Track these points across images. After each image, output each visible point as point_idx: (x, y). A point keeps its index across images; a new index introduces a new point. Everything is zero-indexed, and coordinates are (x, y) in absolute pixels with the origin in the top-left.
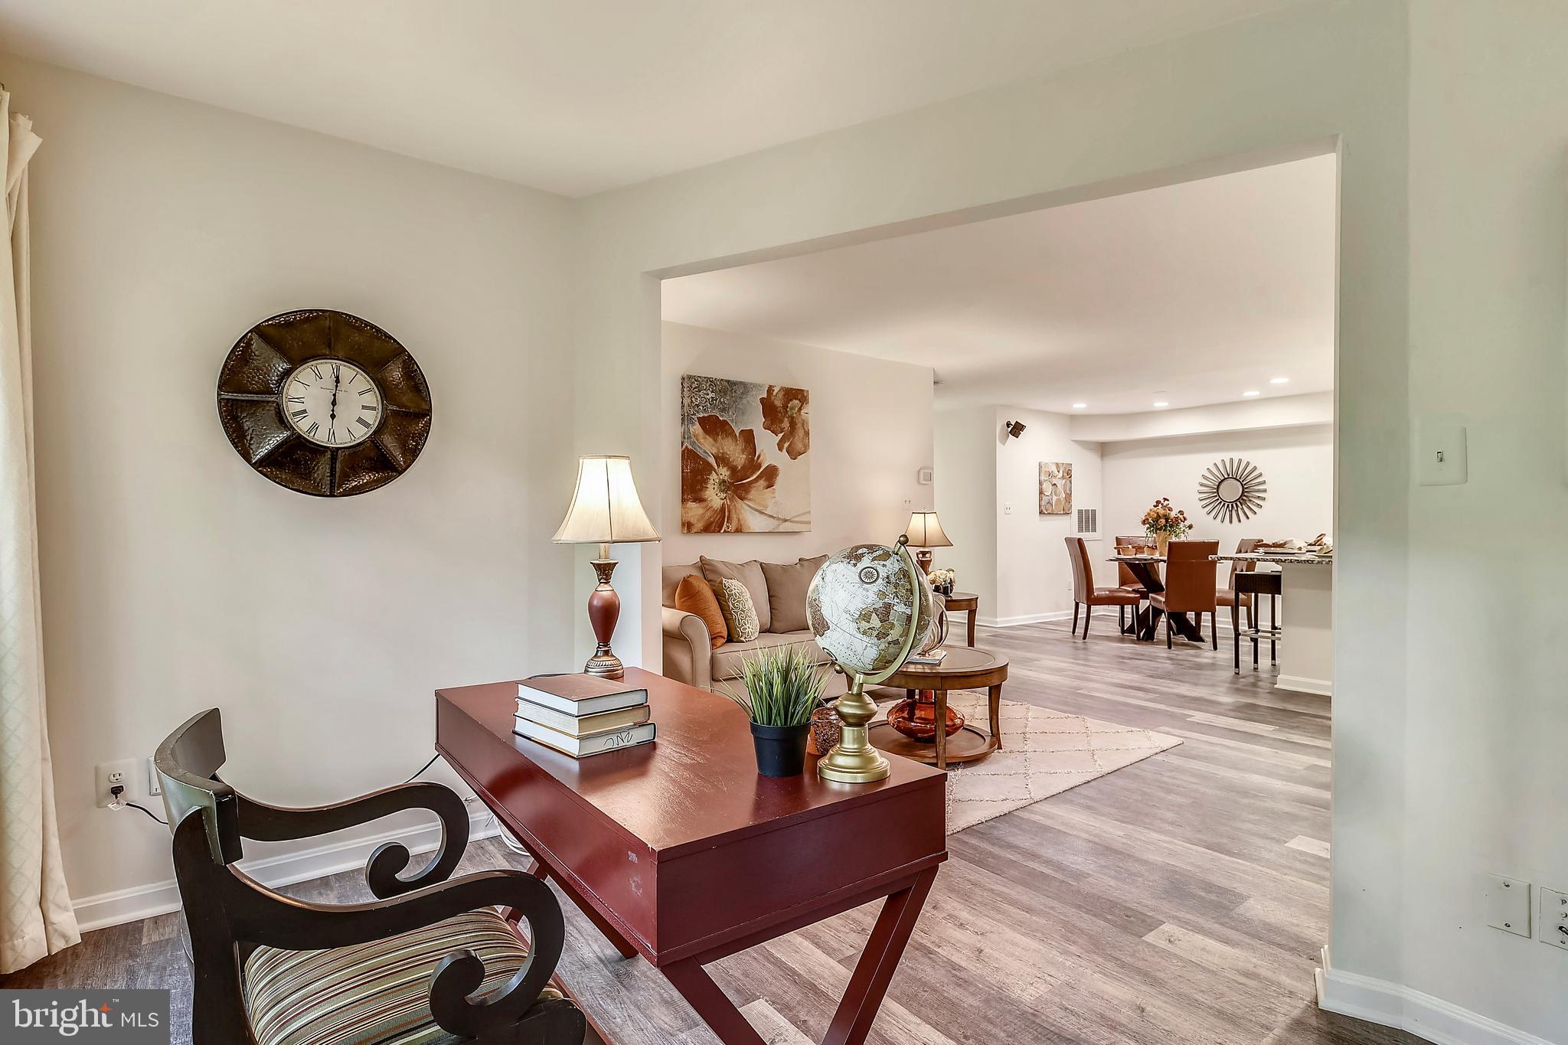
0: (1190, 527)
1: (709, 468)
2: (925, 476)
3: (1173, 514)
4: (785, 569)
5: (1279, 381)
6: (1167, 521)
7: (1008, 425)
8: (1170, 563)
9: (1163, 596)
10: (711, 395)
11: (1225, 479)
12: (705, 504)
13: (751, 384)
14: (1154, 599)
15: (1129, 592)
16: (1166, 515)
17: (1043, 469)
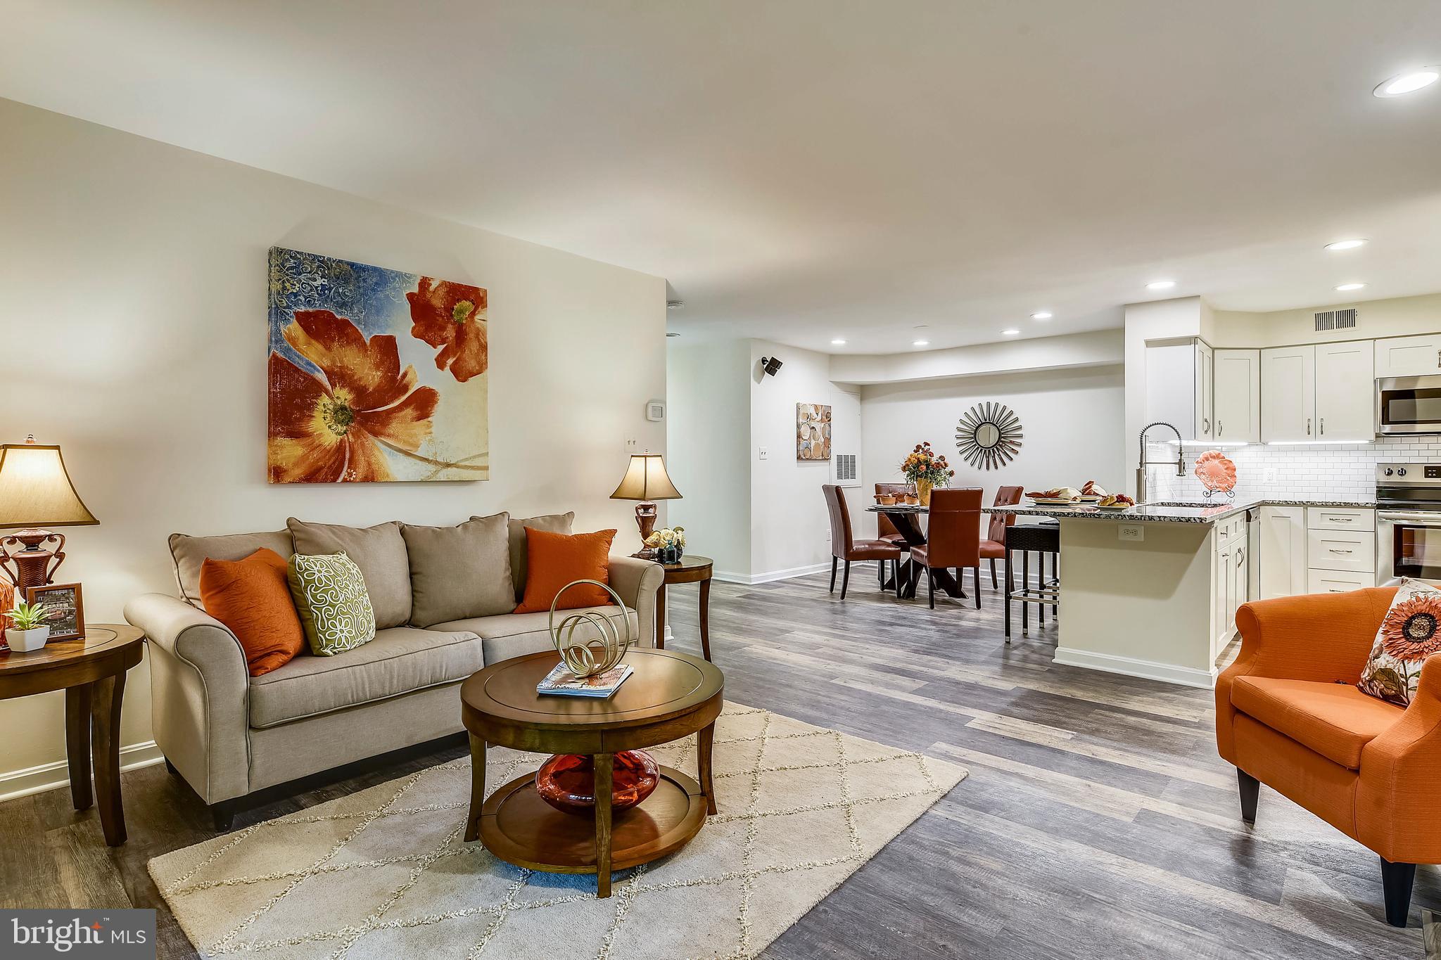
0: (951, 474)
1: (318, 389)
2: (654, 411)
3: (934, 460)
4: (438, 534)
5: (1043, 316)
6: (928, 468)
7: (764, 361)
8: (933, 514)
9: (924, 550)
10: (319, 282)
11: (982, 424)
12: (309, 440)
13: (392, 272)
14: (914, 551)
15: (889, 545)
16: (927, 461)
17: (801, 411)
